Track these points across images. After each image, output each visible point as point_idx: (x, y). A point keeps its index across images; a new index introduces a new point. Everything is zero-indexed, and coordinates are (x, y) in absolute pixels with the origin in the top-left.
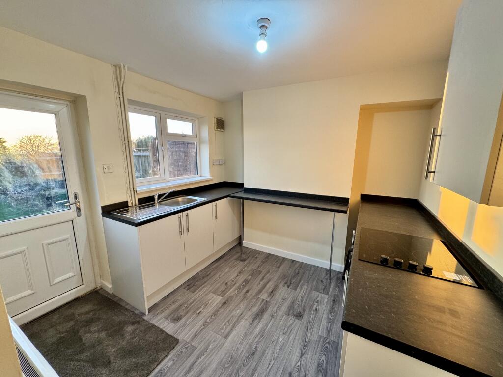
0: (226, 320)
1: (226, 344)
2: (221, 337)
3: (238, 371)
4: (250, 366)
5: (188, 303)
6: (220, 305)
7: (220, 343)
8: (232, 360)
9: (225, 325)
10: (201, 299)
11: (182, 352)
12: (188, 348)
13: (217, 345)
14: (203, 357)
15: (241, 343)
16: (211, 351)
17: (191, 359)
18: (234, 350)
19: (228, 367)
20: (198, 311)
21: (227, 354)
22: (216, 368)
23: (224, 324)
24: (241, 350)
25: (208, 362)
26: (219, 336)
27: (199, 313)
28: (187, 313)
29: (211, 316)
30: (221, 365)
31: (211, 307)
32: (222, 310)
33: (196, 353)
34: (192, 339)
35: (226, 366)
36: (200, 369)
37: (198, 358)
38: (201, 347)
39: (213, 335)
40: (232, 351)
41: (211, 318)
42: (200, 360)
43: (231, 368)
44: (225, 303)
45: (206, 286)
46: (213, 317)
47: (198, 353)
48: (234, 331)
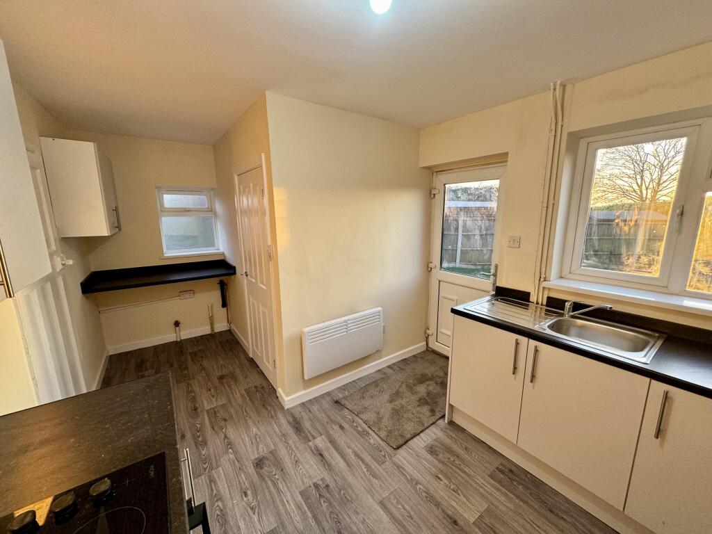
0: (412, 513)
1: (371, 500)
2: (384, 496)
3: (330, 504)
4: (327, 521)
5: (462, 466)
6: (450, 513)
7: (375, 493)
8: (345, 501)
9: (404, 508)
10: (471, 485)
11: (381, 451)
12: (383, 458)
13: (374, 488)
14: (365, 470)
15: (364, 522)
16: (369, 480)
17: (368, 459)
18: (356, 507)
19: (339, 494)
20: (441, 476)
21: (357, 496)
22: (345, 480)
23: (407, 507)
24: (354, 518)
25: (356, 474)
26: (386, 494)
27: (437, 477)
28: (442, 462)
29: (426, 492)
30: (346, 486)
31: (449, 497)
32: (438, 512)
33: (374, 464)
34: (394, 463)
35: (343, 492)
36: (352, 465)
37: (367, 465)
38: (379, 470)
39: (391, 488)
40: (358, 504)
41: (424, 491)
42: (363, 467)
43: (337, 496)
44: (455, 522)
45: (510, 500)
46: (424, 494)
47: (373, 467)
48: (388, 519)
